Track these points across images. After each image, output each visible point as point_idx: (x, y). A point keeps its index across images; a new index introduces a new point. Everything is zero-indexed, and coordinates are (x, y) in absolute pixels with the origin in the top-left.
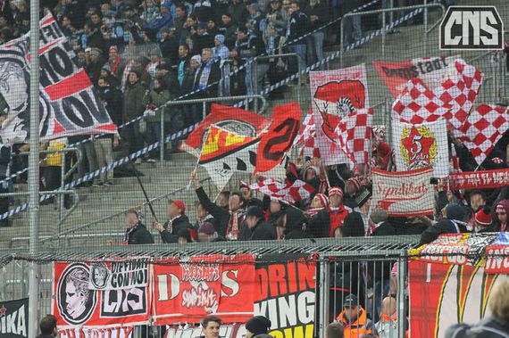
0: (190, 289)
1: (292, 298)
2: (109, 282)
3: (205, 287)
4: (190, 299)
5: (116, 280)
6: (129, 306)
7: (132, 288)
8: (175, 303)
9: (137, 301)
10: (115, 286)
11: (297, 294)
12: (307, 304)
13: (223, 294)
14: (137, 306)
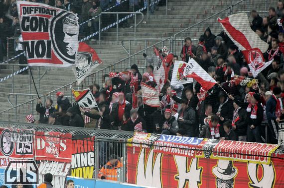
0: (49, 146)
1: (85, 154)
2: (19, 139)
3: (54, 146)
4: (49, 150)
5: (21, 139)
6: (26, 151)
7: (27, 143)
8: (43, 151)
9: (29, 149)
10: (21, 141)
11: (87, 153)
12: (91, 158)
13: (61, 150)
14: (29, 151)
